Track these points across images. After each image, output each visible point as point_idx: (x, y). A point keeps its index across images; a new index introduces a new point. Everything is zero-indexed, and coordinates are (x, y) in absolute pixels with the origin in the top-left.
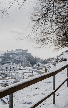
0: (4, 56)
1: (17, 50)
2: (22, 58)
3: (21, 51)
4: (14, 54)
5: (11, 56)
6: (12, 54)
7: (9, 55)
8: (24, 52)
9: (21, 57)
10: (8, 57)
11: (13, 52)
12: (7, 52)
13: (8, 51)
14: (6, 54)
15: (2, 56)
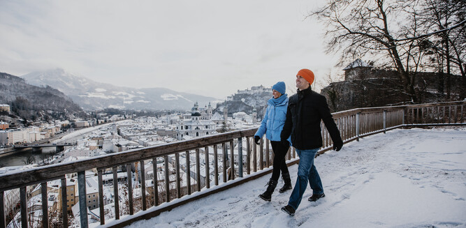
0: (232, 99)
1: (253, 88)
2: (261, 103)
3: (261, 91)
4: (249, 95)
5: (243, 100)
6: (246, 96)
7: (240, 99)
8: (267, 91)
9: (261, 101)
10: (238, 102)
11: (248, 93)
12: (237, 93)
13: (238, 91)
14: (236, 97)
15: (230, 99)
